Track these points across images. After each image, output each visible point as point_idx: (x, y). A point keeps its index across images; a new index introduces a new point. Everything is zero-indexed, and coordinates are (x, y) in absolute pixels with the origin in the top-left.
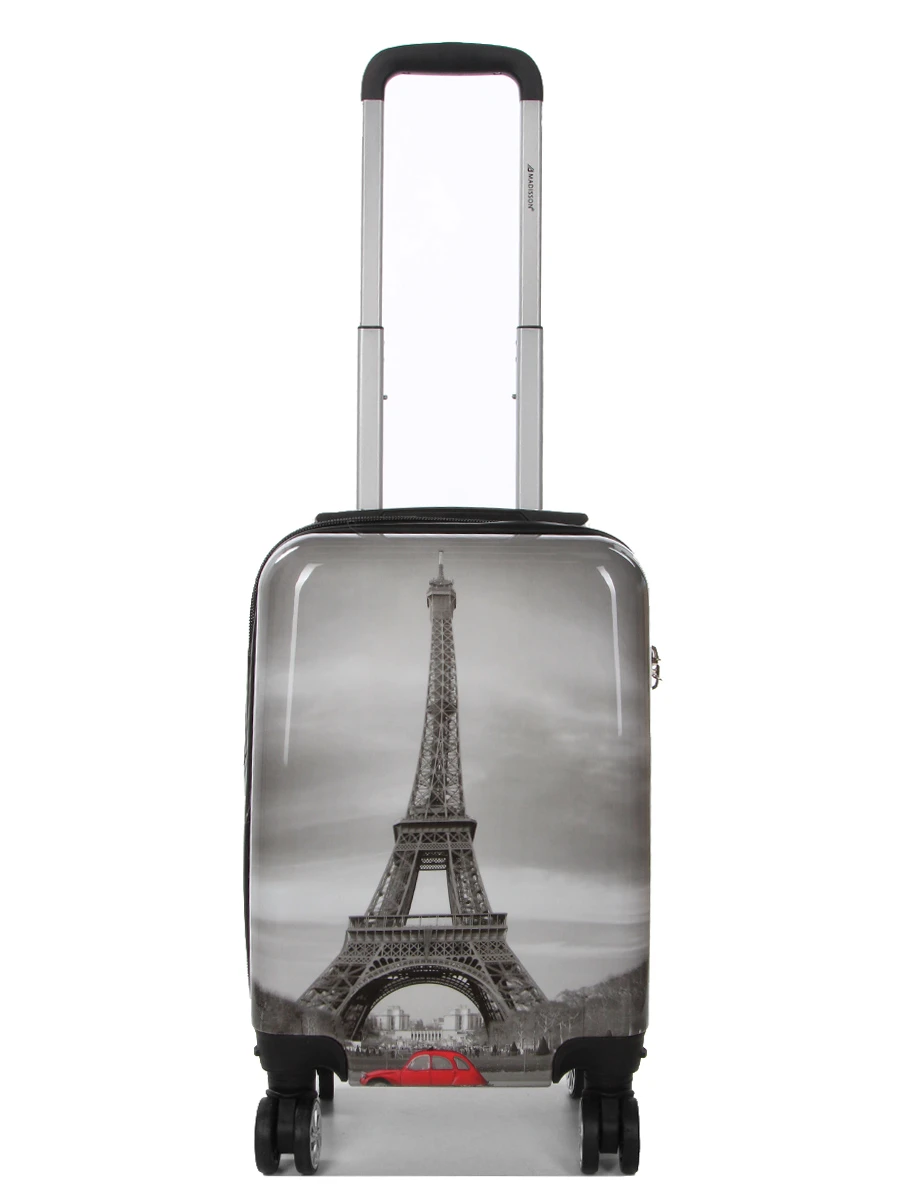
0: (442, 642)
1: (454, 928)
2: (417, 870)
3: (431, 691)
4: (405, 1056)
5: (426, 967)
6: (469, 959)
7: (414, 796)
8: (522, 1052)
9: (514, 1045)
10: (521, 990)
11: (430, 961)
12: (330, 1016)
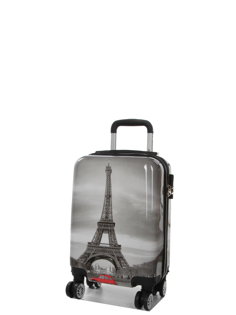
0: (109, 181)
1: (110, 247)
2: (102, 233)
3: (106, 192)
4: (99, 275)
5: (104, 256)
6: (113, 255)
7: (102, 216)
8: (124, 278)
9: (122, 276)
10: (124, 263)
11: (104, 254)
12: (83, 264)
